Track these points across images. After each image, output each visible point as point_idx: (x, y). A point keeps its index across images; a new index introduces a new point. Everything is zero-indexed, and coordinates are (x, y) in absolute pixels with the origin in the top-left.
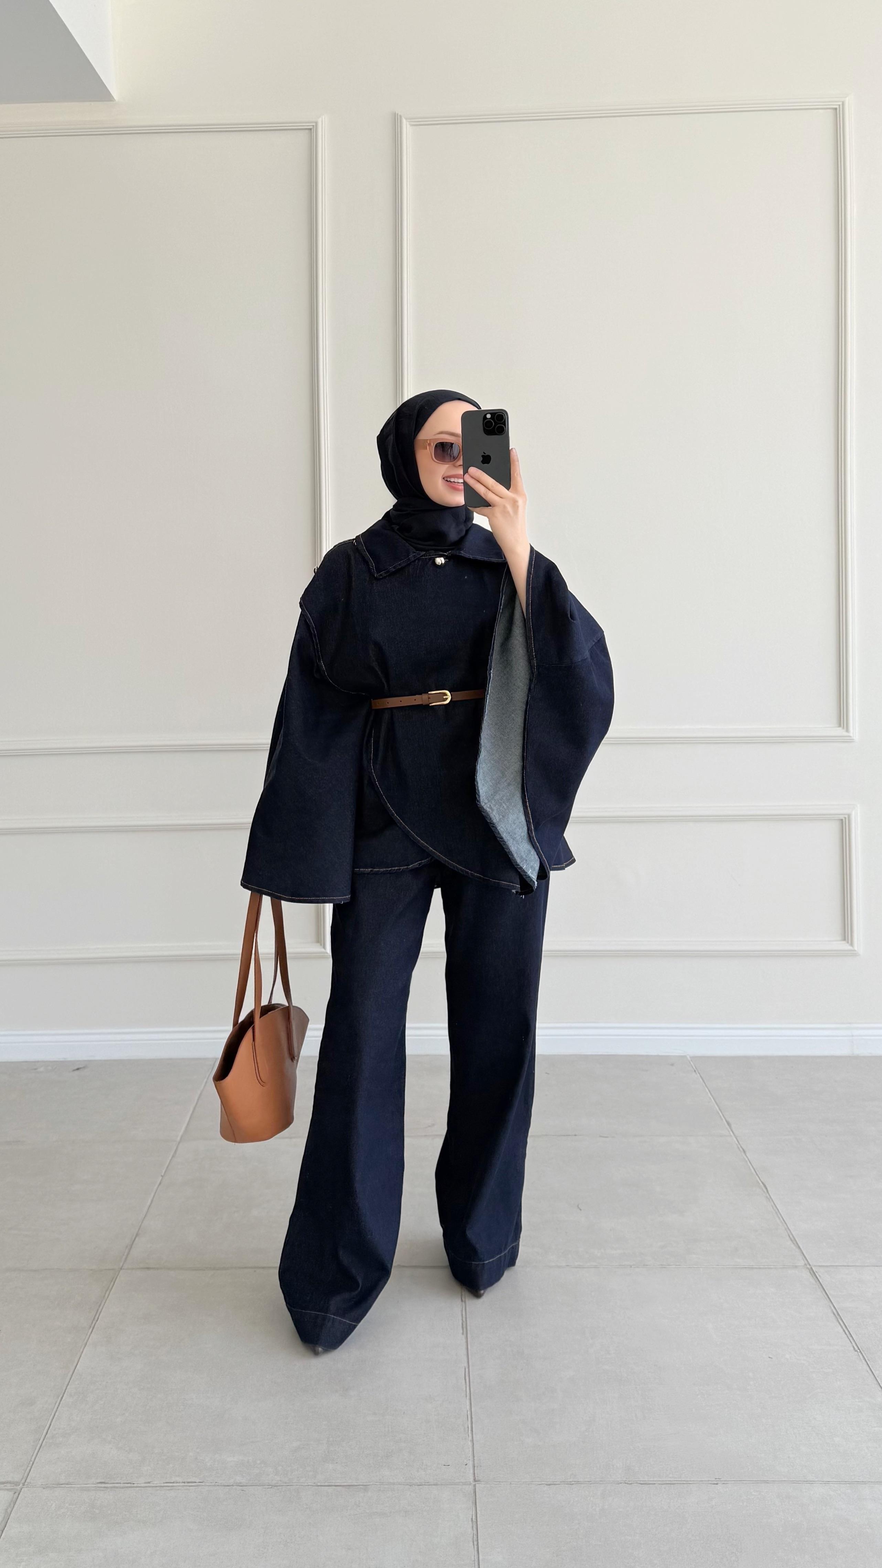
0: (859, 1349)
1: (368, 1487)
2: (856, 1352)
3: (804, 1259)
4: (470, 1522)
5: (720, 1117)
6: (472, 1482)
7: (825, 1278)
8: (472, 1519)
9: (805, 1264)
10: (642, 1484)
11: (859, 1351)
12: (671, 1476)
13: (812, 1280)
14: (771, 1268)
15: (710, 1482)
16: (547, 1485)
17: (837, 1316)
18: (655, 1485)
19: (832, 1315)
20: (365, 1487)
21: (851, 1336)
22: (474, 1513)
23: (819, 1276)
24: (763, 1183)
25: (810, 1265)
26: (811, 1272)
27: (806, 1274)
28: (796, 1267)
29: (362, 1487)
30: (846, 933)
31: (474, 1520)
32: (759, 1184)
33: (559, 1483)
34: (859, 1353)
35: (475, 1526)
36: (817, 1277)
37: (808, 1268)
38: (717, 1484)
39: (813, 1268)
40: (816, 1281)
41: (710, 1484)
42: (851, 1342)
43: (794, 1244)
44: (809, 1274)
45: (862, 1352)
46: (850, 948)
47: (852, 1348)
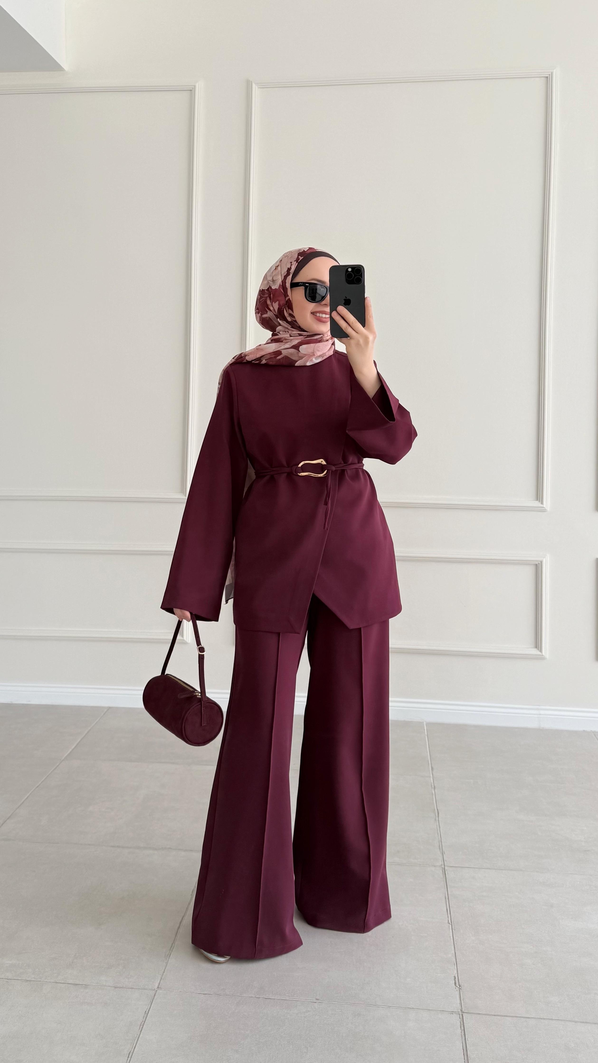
0: (451, 922)
1: (88, 986)
2: (448, 924)
3: (443, 861)
4: (144, 1013)
5: (429, 764)
6: (156, 989)
7: (451, 874)
8: (146, 1011)
9: (442, 865)
10: (266, 998)
11: (451, 923)
12: (287, 995)
13: (442, 876)
14: (417, 866)
15: (312, 1001)
16: (204, 994)
17: (447, 899)
18: (274, 1000)
19: (444, 899)
20: (86, 986)
21: (450, 914)
22: (148, 1008)
23: (448, 873)
24: (437, 810)
25: (444, 866)
26: (444, 871)
27: (440, 872)
28: (435, 866)
29: (84, 985)
30: (538, 644)
31: (147, 1012)
32: (435, 810)
33: (212, 993)
34: (450, 926)
35: (145, 1016)
36: (445, 874)
37: (442, 867)
38: (315, 1003)
39: (446, 868)
40: (444, 877)
41: (311, 1002)
42: (448, 917)
43: (440, 851)
44: (441, 871)
45: (453, 924)
46: (540, 653)
47: (447, 921)
